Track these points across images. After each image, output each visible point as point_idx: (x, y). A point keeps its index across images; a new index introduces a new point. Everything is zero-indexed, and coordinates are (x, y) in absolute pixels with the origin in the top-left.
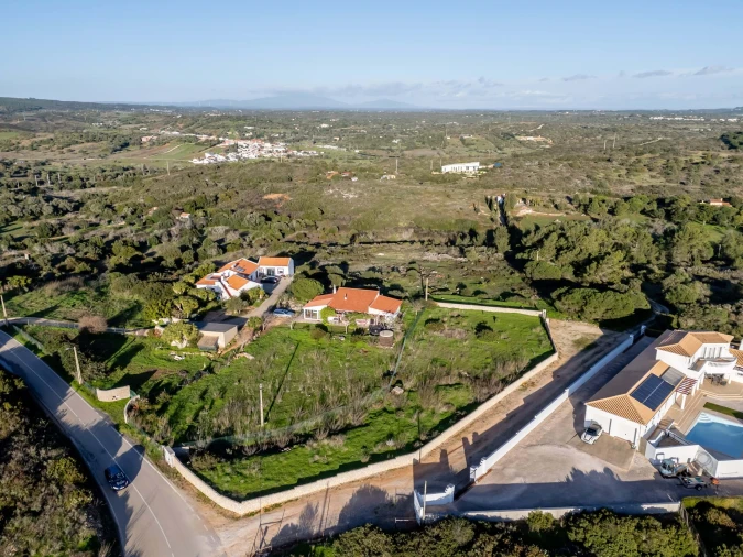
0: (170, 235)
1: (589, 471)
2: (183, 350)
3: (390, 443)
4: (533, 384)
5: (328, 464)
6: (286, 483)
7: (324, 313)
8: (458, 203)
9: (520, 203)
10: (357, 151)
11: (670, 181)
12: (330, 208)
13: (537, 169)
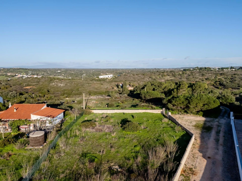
8: (106, 86)
9: (128, 86)
10: (70, 78)
11: (176, 78)
12: (52, 90)
13: (133, 76)
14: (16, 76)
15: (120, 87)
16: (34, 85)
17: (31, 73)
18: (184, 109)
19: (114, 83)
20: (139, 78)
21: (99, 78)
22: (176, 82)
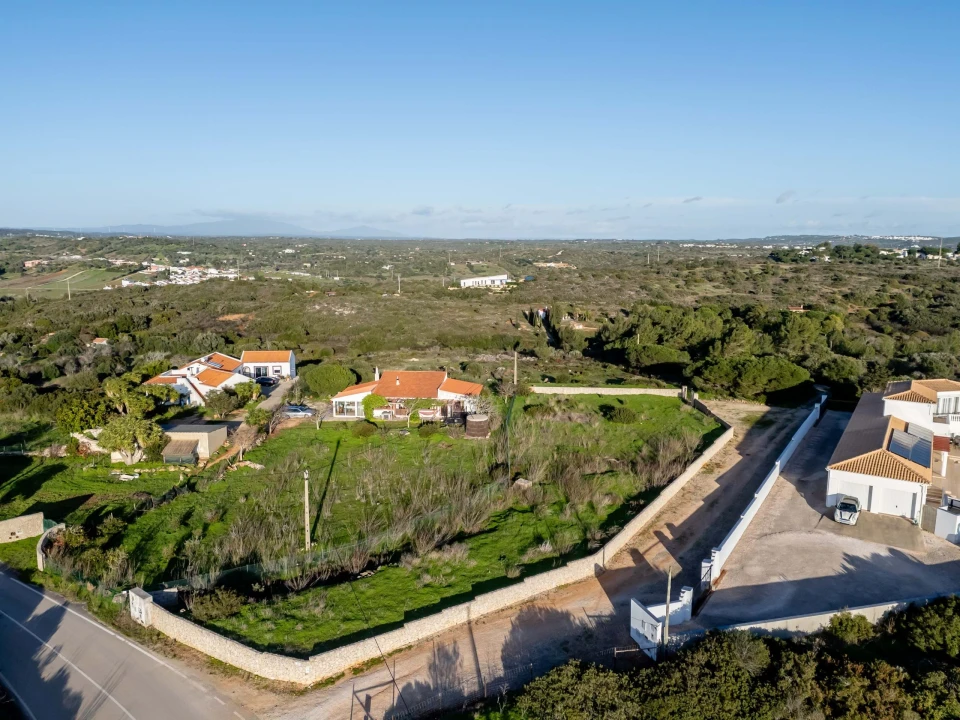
0: (79, 365)
1: (869, 555)
2: (135, 466)
3: (546, 549)
4: (718, 465)
5: (449, 586)
6: (383, 622)
7: (368, 404)
8: (491, 319)
9: (566, 318)
10: (337, 278)
11: (737, 291)
12: (316, 327)
13: (579, 280)
14: (142, 268)
15: (538, 322)
16: (248, 311)
17: (188, 256)
18: (728, 389)
19: (515, 305)
20: (602, 288)
21: (459, 285)
22: (736, 304)
